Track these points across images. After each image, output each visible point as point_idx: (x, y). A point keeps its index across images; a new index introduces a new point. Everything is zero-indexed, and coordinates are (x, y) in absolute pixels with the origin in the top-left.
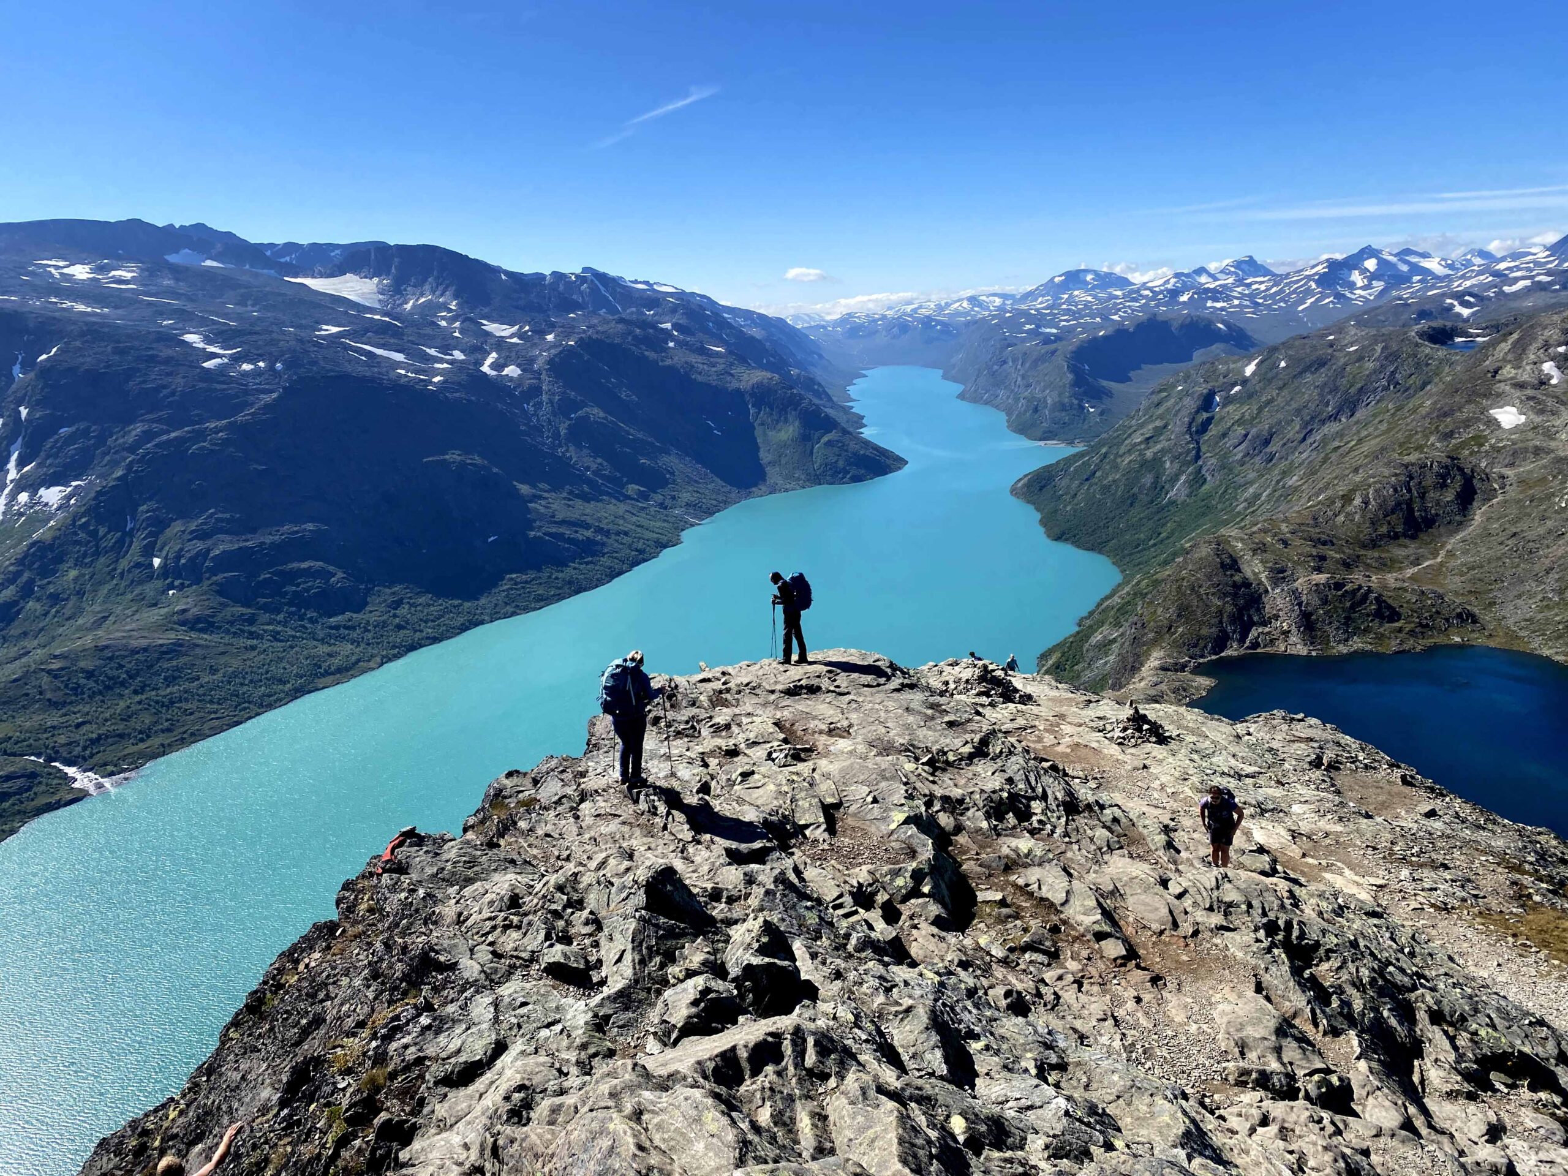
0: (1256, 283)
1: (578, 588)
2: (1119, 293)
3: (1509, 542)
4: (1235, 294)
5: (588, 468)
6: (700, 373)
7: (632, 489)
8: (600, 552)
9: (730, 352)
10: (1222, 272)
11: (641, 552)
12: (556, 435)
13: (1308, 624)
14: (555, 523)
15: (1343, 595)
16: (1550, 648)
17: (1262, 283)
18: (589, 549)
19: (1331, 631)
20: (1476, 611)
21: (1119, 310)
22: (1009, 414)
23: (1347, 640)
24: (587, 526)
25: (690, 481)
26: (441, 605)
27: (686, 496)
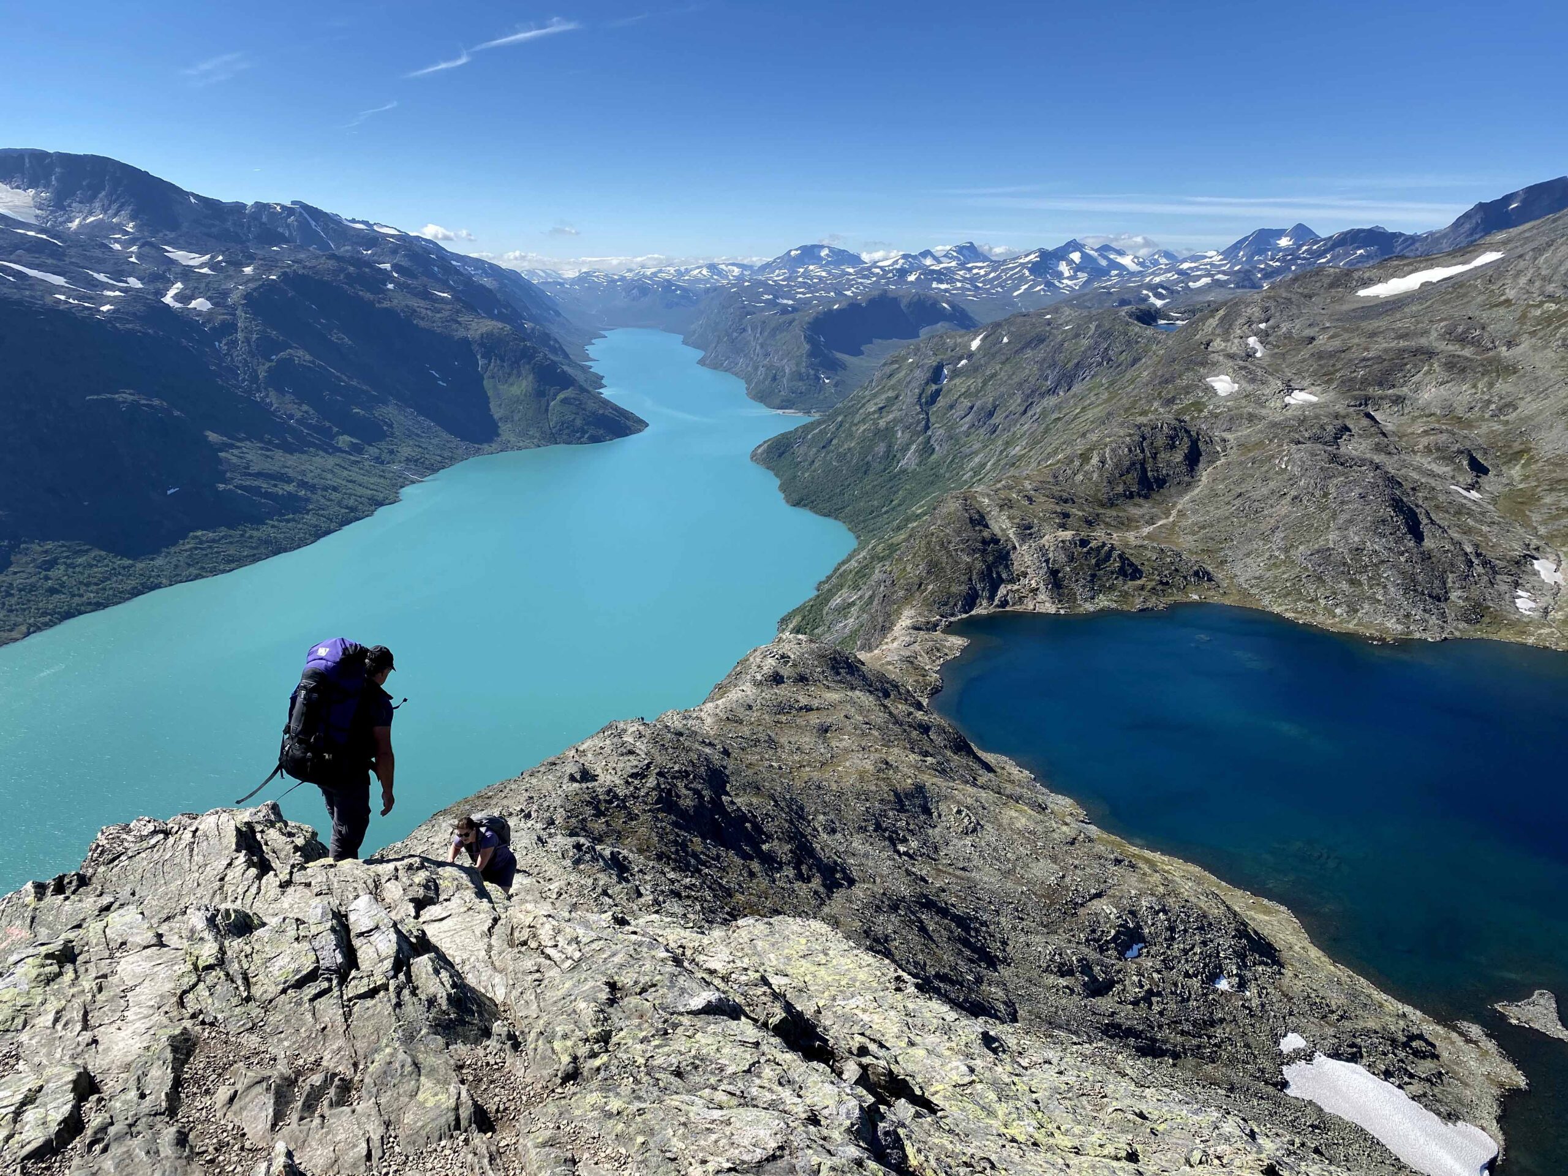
0: (977, 267)
1: (276, 548)
2: (851, 270)
3: (1236, 502)
4: (958, 277)
5: (291, 417)
6: (423, 319)
7: (344, 440)
8: (304, 509)
9: (456, 299)
10: (945, 256)
11: (352, 509)
12: (254, 378)
13: (1055, 581)
14: (250, 475)
15: (1088, 553)
16: (1280, 605)
17: (981, 268)
18: (291, 506)
19: (1078, 590)
20: (1210, 569)
21: (852, 286)
22: (748, 382)
23: (1093, 598)
24: (289, 480)
25: (410, 435)
26: (107, 566)
27: (406, 451)
